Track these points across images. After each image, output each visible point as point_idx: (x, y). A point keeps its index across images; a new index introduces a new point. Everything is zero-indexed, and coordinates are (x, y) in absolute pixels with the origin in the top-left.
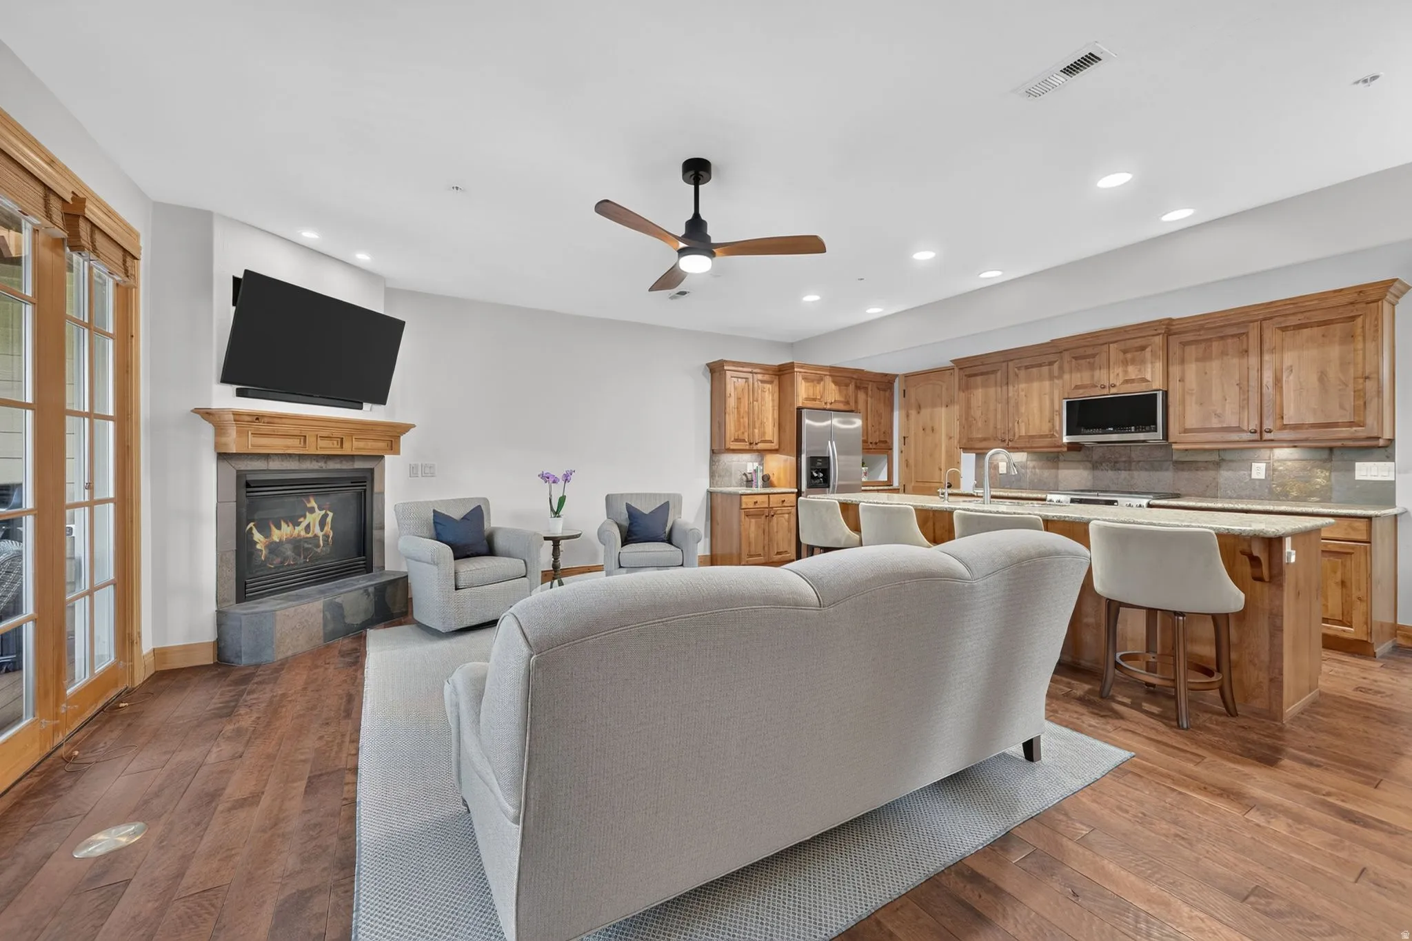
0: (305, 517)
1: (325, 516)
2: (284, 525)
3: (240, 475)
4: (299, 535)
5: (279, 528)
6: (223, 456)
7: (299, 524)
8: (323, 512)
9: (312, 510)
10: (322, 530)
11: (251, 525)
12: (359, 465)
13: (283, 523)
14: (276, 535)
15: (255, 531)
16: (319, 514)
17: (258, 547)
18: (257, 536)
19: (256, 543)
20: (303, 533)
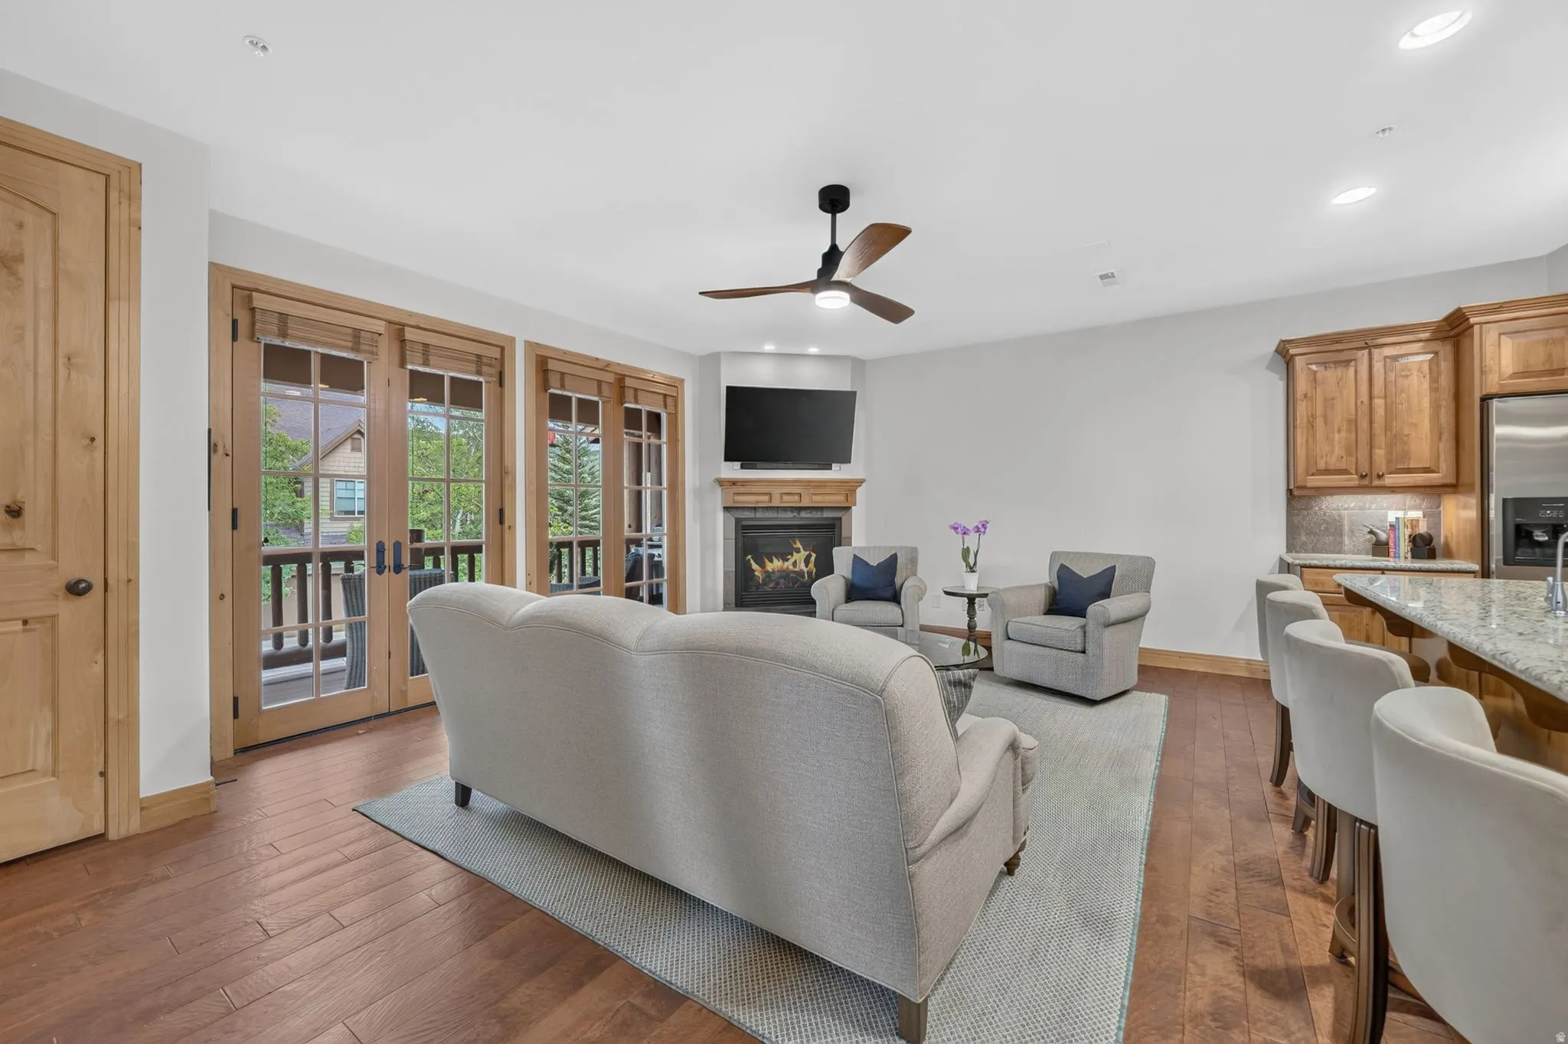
0: (792, 556)
1: (809, 556)
2: (775, 560)
3: (738, 521)
4: (788, 568)
5: (771, 561)
6: (726, 509)
7: (787, 560)
8: (808, 553)
9: (798, 551)
10: (807, 566)
11: (749, 557)
12: (827, 514)
13: (774, 558)
14: (770, 567)
15: (752, 562)
16: (804, 554)
17: (756, 573)
18: (755, 566)
19: (753, 571)
20: (791, 567)
